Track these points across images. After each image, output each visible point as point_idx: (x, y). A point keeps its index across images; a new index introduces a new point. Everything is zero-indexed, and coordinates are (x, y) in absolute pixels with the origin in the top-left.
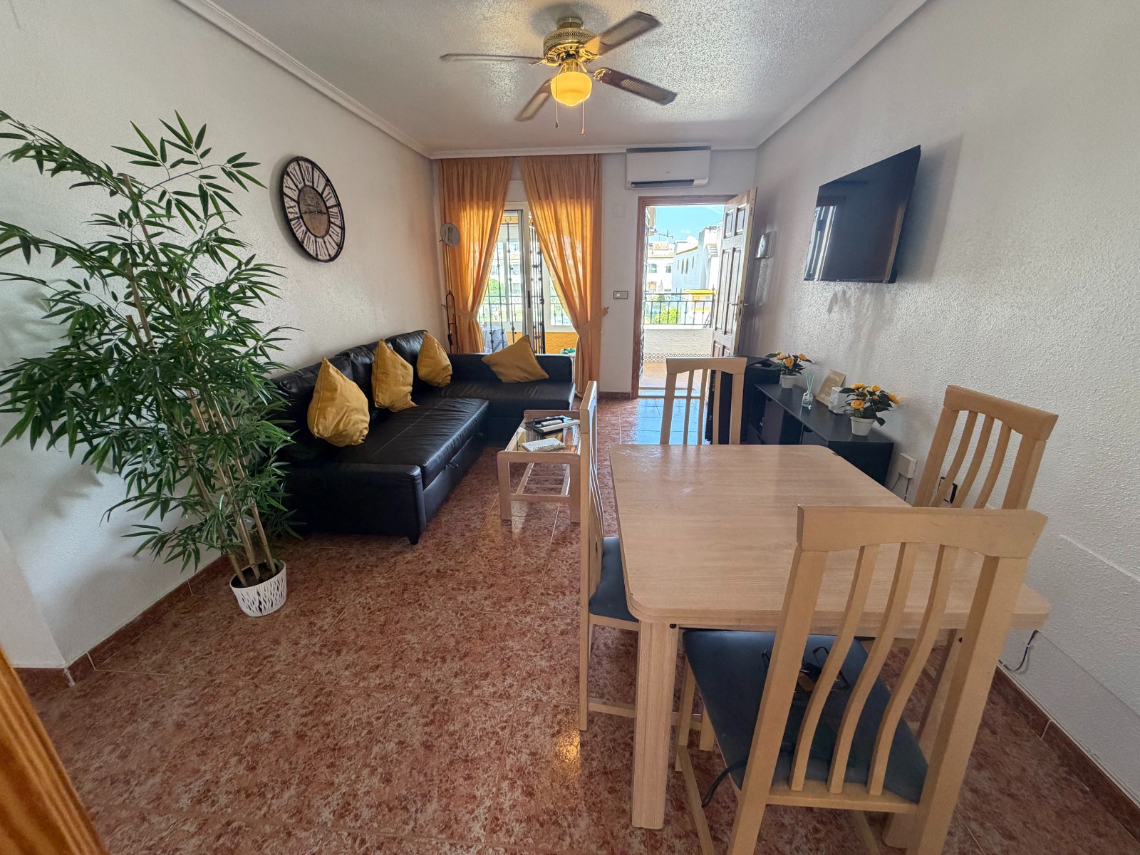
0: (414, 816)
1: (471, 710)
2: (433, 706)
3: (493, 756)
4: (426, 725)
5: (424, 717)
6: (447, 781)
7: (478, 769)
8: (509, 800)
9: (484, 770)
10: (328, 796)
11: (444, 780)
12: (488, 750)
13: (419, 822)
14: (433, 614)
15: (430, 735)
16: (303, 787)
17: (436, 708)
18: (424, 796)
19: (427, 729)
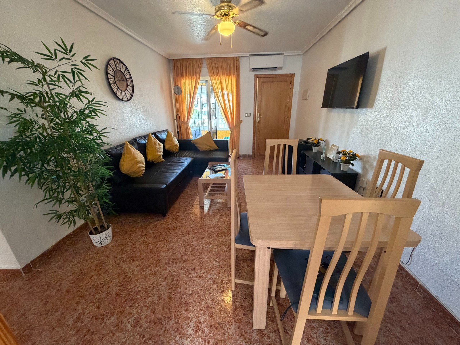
0: (164, 326)
1: (187, 283)
2: (172, 281)
3: (197, 301)
4: (169, 289)
5: (168, 286)
6: (178, 312)
7: (190, 307)
8: (203, 319)
9: (193, 307)
10: (129, 319)
11: (177, 311)
12: (195, 299)
13: (167, 328)
14: (172, 245)
15: (171, 293)
16: (119, 315)
17: (173, 282)
18: (168, 318)
19: (169, 291)
